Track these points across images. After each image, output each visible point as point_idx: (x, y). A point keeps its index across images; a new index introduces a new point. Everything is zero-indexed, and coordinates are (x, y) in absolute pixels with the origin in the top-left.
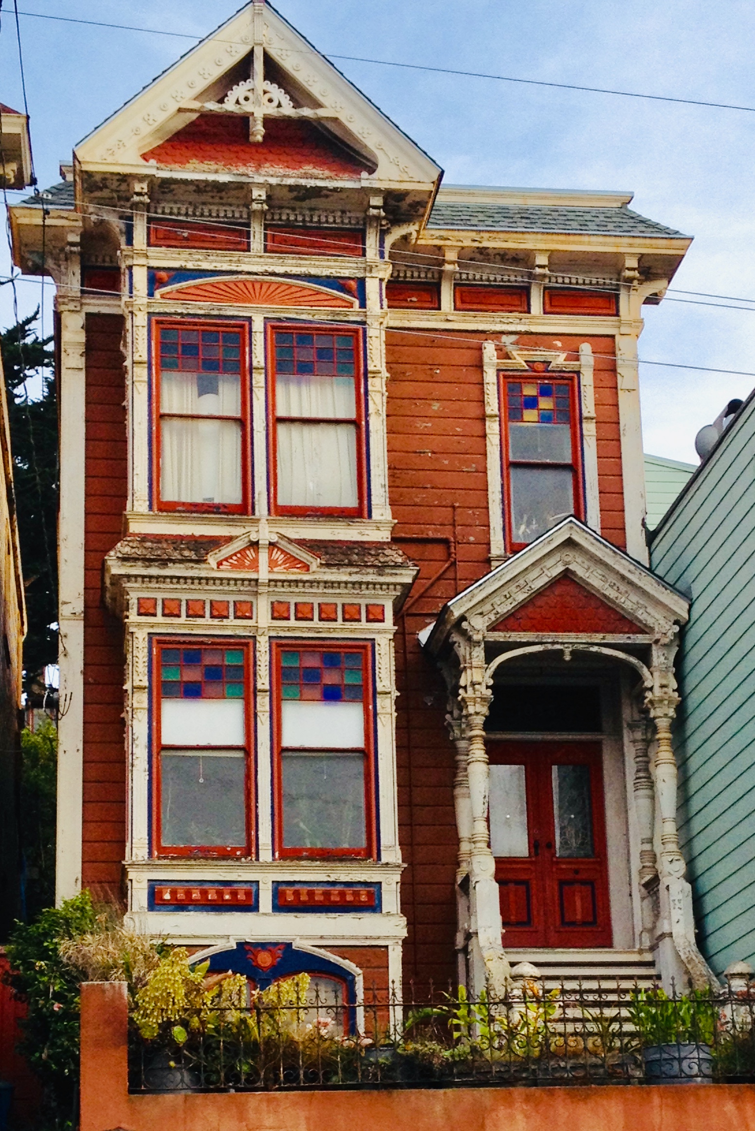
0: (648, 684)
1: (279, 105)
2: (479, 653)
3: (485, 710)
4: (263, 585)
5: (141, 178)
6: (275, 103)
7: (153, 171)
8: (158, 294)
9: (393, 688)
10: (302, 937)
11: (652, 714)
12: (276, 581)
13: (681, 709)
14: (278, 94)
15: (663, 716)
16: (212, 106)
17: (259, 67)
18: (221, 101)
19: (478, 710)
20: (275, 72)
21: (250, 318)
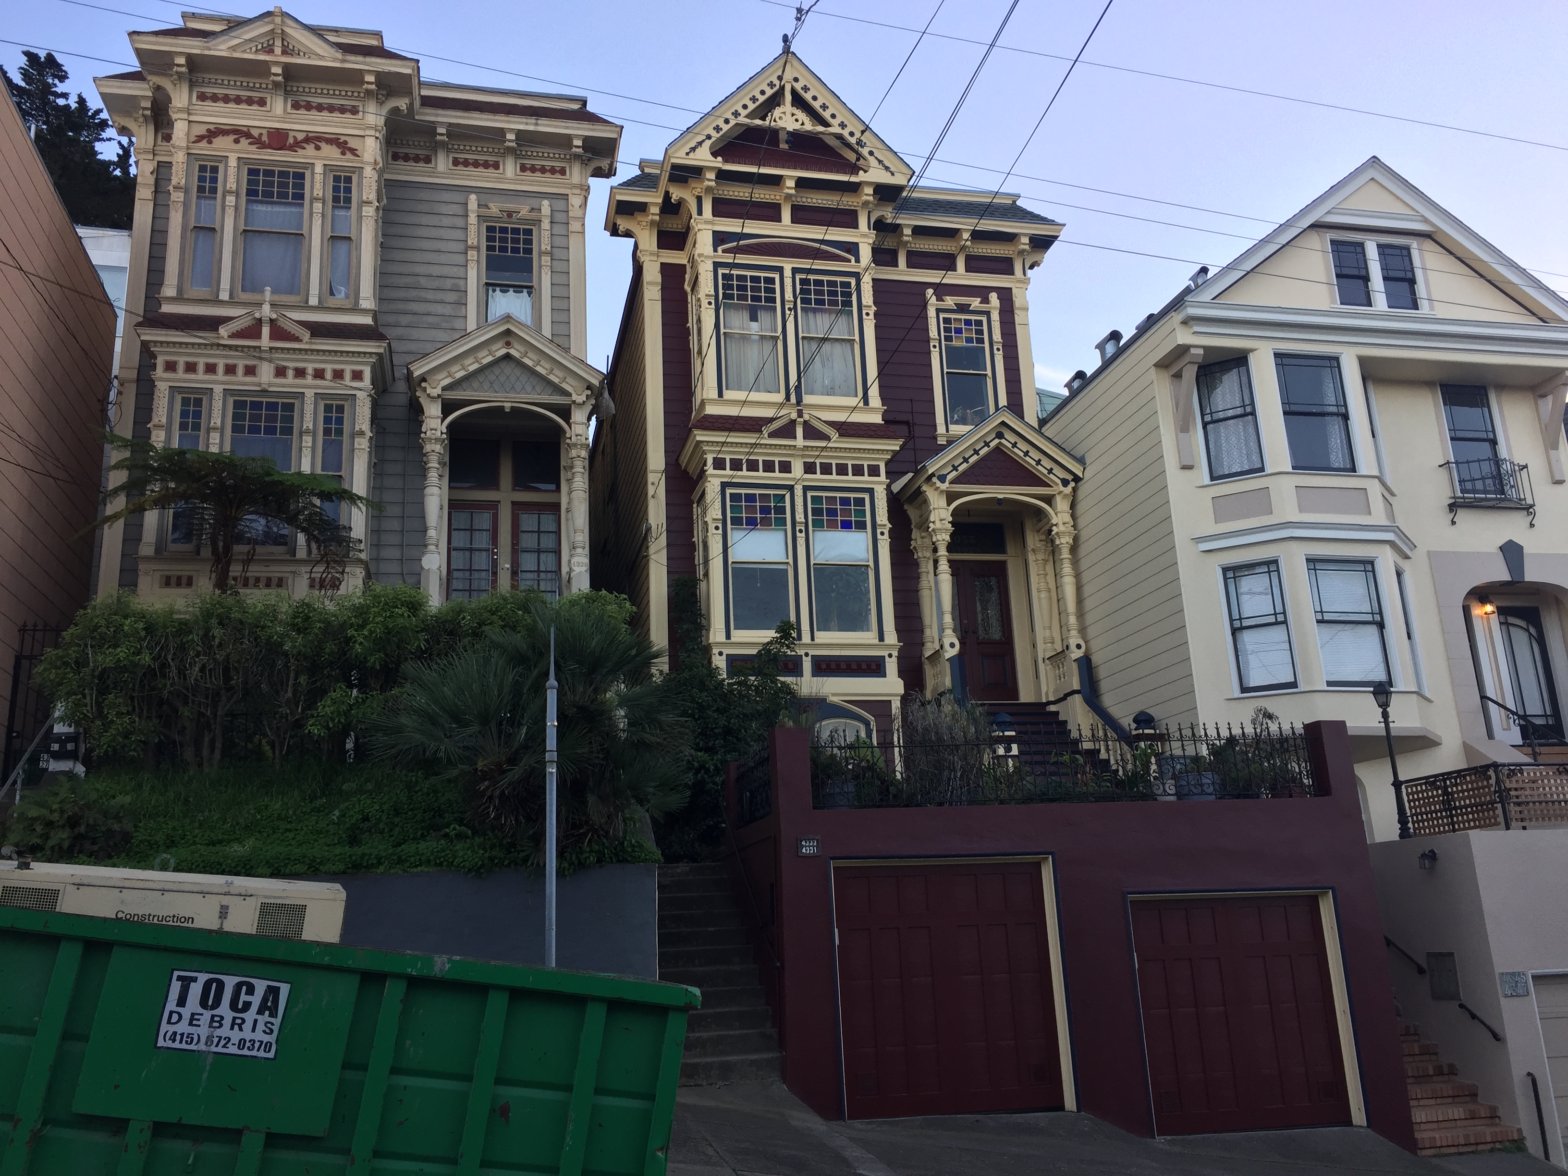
0: (1054, 521)
1: (803, 124)
2: (943, 502)
3: (948, 538)
5: (711, 169)
6: (800, 122)
7: (720, 165)
8: (720, 249)
9: (887, 522)
10: (834, 695)
11: (1057, 542)
12: (807, 447)
13: (1076, 539)
14: (801, 116)
15: (1064, 542)
16: (758, 122)
17: (788, 97)
18: (763, 118)
19: (943, 538)
20: (799, 101)
21: (782, 267)
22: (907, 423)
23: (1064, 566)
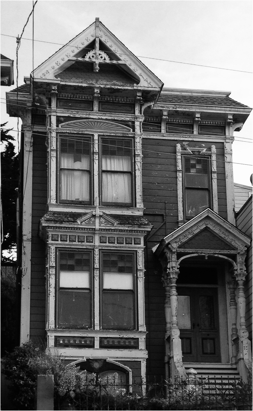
0: (235, 268)
1: (105, 59)
2: (174, 257)
3: (176, 277)
4: (97, 230)
5: (55, 84)
6: (103, 59)
7: (59, 82)
8: (60, 125)
9: (143, 268)
10: (110, 357)
11: (237, 279)
12: (102, 229)
14: (104, 55)
15: (240, 280)
16: (80, 59)
17: (97, 45)
18: (84, 57)
19: (174, 277)
20: (103, 47)
21: (93, 135)
22: (162, 215)
23: (240, 291)
